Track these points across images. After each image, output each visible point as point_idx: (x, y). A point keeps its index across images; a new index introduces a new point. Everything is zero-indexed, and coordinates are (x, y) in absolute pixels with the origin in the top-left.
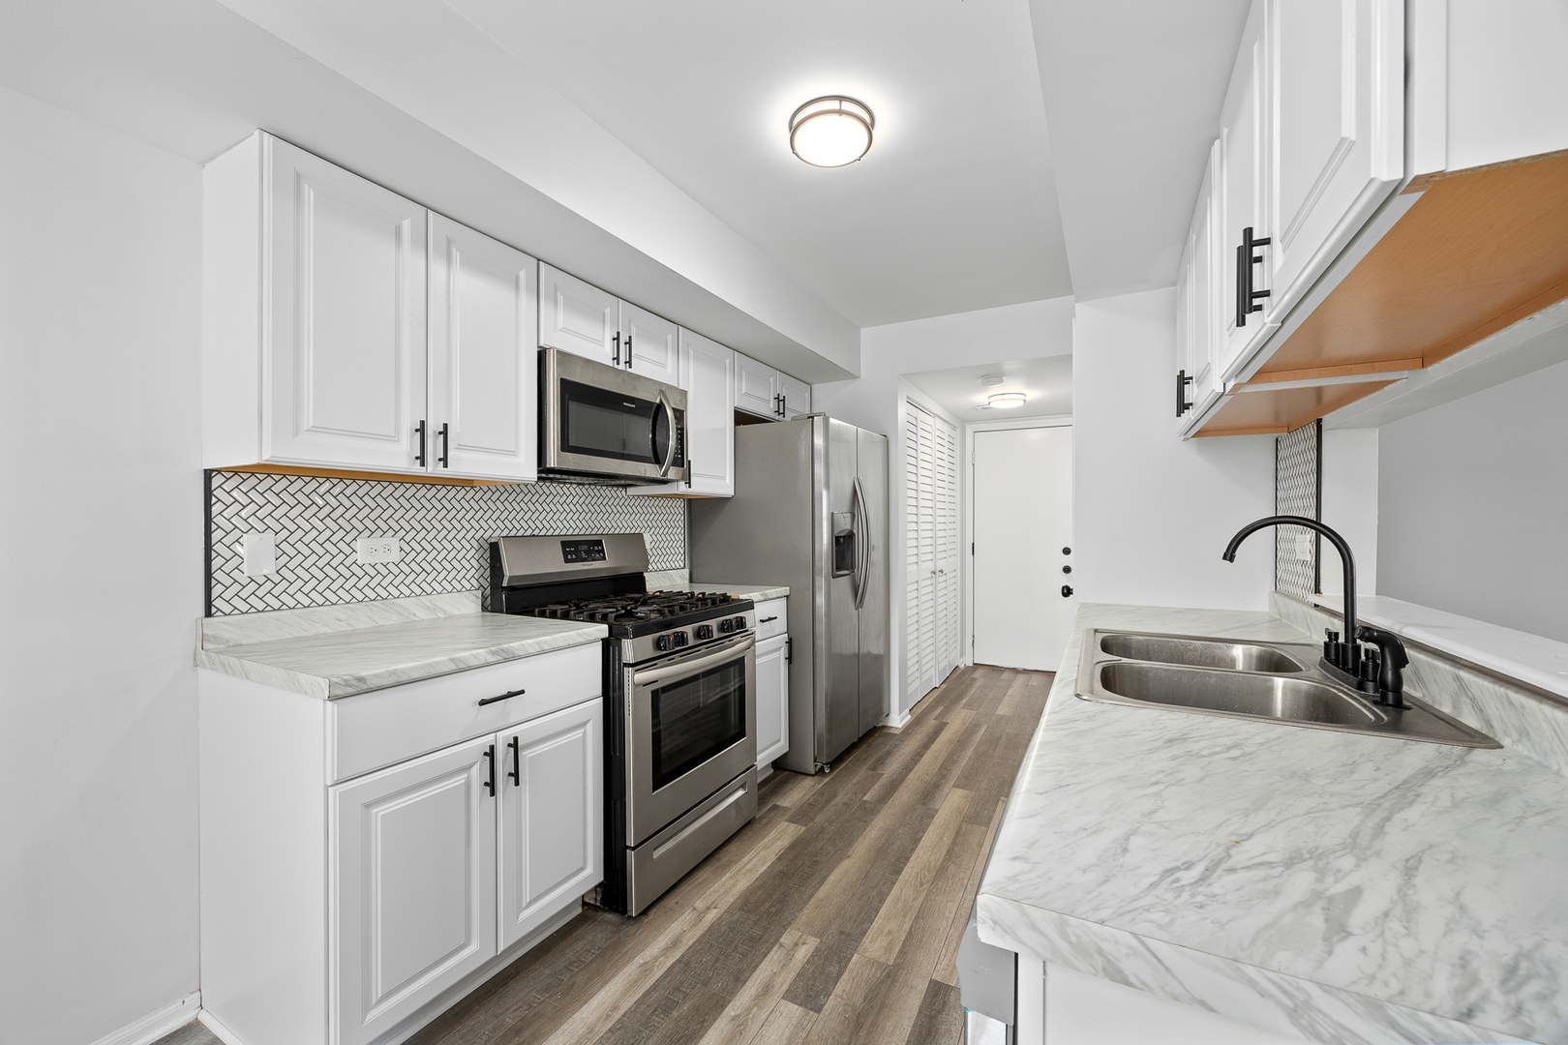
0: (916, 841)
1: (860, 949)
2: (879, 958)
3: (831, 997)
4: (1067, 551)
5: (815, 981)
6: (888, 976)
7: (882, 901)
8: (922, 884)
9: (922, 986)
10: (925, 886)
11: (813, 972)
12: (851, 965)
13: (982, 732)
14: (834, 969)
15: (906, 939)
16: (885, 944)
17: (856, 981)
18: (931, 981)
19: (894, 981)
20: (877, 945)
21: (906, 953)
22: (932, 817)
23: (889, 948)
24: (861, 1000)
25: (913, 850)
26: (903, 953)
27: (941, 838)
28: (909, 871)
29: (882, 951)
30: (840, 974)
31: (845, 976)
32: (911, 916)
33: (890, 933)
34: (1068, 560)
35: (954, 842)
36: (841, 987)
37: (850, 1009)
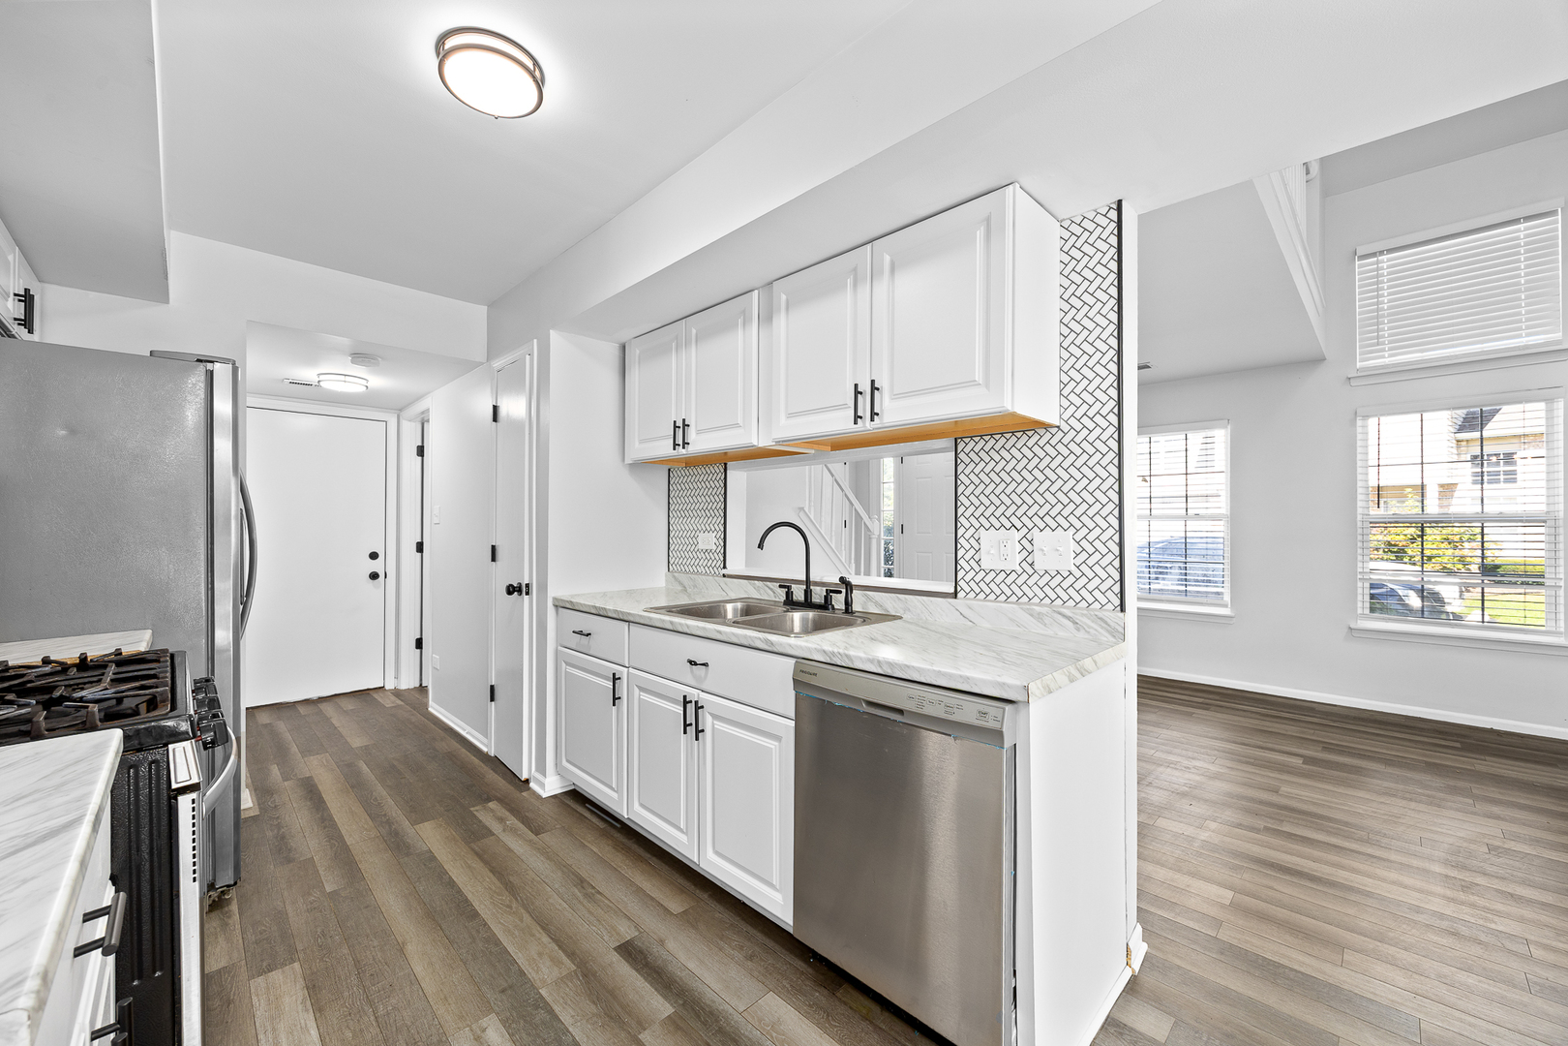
0: (452, 883)
1: (538, 984)
2: (561, 974)
3: (571, 1029)
4: (374, 556)
5: (540, 1037)
6: (585, 976)
7: (498, 943)
8: (510, 907)
9: (615, 957)
10: (514, 905)
11: (529, 1034)
12: (549, 999)
13: (364, 768)
14: (541, 1015)
15: (558, 945)
16: (548, 963)
17: (569, 1002)
18: (615, 949)
19: (594, 975)
20: (545, 970)
21: (573, 954)
22: (433, 858)
23: (556, 962)
24: (593, 1007)
25: (459, 891)
26: (571, 955)
27: (469, 867)
28: (483, 907)
29: (555, 968)
30: (551, 1012)
31: (557, 1009)
32: (537, 930)
33: (540, 954)
34: (377, 566)
35: (486, 863)
36: (566, 1017)
37: (595, 1019)
